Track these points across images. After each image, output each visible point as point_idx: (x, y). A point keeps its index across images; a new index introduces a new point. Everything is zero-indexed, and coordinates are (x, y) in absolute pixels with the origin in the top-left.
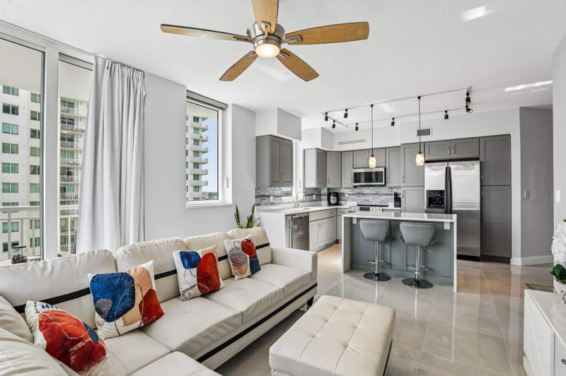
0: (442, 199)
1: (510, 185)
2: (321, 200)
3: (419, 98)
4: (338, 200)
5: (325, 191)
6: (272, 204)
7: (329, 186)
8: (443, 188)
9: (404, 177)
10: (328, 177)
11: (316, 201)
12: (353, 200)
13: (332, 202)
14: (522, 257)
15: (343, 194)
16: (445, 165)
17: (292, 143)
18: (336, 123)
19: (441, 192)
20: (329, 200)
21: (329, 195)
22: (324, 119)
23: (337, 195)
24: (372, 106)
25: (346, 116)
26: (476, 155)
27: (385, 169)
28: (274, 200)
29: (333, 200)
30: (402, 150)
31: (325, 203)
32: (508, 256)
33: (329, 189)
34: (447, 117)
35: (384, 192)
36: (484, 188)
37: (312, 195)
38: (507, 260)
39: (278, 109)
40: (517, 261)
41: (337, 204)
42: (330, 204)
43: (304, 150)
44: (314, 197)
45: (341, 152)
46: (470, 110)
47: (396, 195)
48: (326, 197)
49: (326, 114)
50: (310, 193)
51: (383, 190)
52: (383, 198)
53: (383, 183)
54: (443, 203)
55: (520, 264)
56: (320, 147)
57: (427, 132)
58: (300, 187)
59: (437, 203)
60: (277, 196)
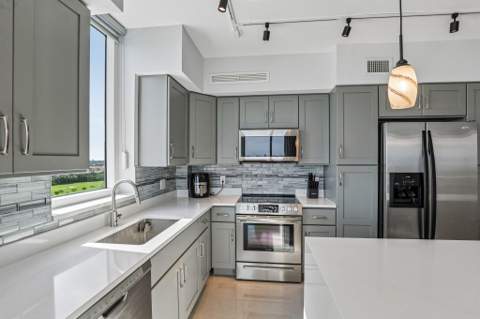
2: (175, 189)
4: (209, 187)
5: (183, 171)
7: (192, 162)
10: (192, 144)
11: (165, 191)
12: (234, 187)
13: (198, 191)
15: (217, 176)
20: (191, 187)
21: (191, 178)
23: (206, 178)
29: (199, 188)
30: (338, 96)
31: (183, 193)
33: (190, 168)
37: (158, 180)
41: (208, 195)
43: (139, 79)
44: (162, 184)
45: (216, 98)
47: (311, 177)
48: (184, 183)
50: (153, 177)
52: (287, 181)
53: (296, 158)
56: (178, 73)
57: (383, 66)
58: (128, 166)
59: (407, 197)
60: (19, 208)
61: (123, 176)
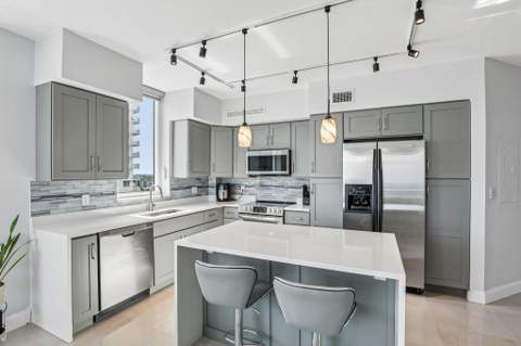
0: (368, 198)
1: (469, 179)
2: (207, 194)
3: (327, 9)
5: (213, 182)
6: (85, 208)
8: (370, 181)
9: (314, 164)
11: (197, 195)
12: (251, 194)
13: (222, 197)
14: (486, 289)
15: (239, 186)
16: (373, 145)
17: (128, 106)
18: (205, 76)
19: (367, 188)
20: (218, 194)
21: (218, 187)
22: (169, 60)
23: (229, 187)
24: (245, 31)
25: (203, 53)
26: (418, 132)
27: (290, 151)
28: (91, 201)
29: (223, 194)
30: (311, 123)
31: (213, 198)
32: (464, 287)
33: (218, 179)
34: (376, 67)
35: (290, 184)
36: (431, 182)
37: (190, 187)
38: (462, 294)
39: (65, 30)
40: (477, 295)
41: (228, 199)
42: (219, 200)
43: (173, 123)
45: (233, 127)
46: (414, 52)
47: (305, 188)
48: (214, 191)
49: (174, 51)
50: (186, 185)
51: (288, 181)
52: (290, 191)
53: (287, 172)
54: (369, 204)
55: (483, 301)
56: (193, 117)
57: (346, 97)
58: (166, 177)
59: (360, 204)
60: (102, 194)
61: (164, 184)
